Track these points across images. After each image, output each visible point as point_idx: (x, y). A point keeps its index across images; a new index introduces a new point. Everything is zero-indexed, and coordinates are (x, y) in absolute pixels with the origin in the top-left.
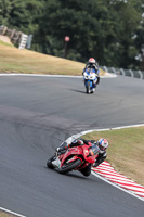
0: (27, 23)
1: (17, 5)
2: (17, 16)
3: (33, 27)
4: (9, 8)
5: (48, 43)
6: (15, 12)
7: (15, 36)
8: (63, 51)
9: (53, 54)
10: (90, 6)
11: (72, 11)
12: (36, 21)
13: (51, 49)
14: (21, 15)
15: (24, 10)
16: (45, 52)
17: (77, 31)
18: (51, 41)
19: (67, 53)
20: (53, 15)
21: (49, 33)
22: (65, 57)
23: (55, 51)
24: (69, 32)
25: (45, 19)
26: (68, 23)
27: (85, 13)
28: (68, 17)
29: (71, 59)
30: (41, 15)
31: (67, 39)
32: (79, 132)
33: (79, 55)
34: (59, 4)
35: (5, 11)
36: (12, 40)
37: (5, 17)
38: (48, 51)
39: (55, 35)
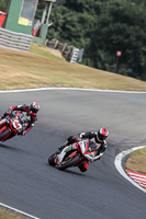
0: (79, 37)
1: (69, 19)
2: (68, 29)
3: (85, 42)
4: (61, 21)
5: (100, 57)
6: (67, 26)
7: (66, 50)
8: (115, 65)
9: (104, 69)
10: (142, 21)
11: (125, 25)
12: (87, 35)
13: (103, 64)
14: (73, 29)
15: (76, 23)
16: (96, 67)
17: (129, 46)
18: (102, 56)
19: (118, 68)
20: (105, 30)
21: (101, 48)
22: (117, 72)
23: (107, 65)
24: (121, 47)
25: (97, 33)
26: (120, 37)
27: (138, 27)
28: (120, 32)
29: (122, 74)
30: (93, 29)
31: (119, 53)
32: (130, 148)
33: (130, 70)
34: (111, 18)
35: (57, 24)
36: (63, 54)
37: (56, 30)
38: (100, 66)
39: (107, 49)
